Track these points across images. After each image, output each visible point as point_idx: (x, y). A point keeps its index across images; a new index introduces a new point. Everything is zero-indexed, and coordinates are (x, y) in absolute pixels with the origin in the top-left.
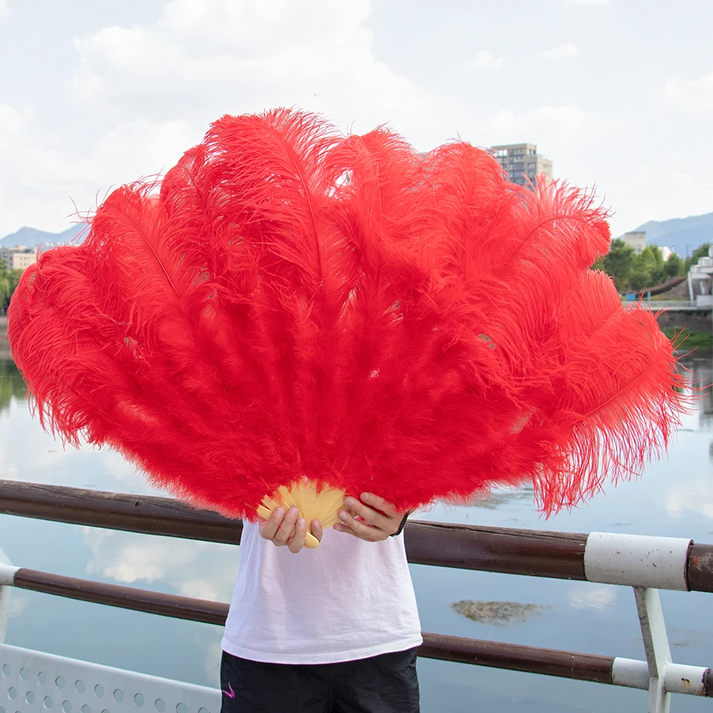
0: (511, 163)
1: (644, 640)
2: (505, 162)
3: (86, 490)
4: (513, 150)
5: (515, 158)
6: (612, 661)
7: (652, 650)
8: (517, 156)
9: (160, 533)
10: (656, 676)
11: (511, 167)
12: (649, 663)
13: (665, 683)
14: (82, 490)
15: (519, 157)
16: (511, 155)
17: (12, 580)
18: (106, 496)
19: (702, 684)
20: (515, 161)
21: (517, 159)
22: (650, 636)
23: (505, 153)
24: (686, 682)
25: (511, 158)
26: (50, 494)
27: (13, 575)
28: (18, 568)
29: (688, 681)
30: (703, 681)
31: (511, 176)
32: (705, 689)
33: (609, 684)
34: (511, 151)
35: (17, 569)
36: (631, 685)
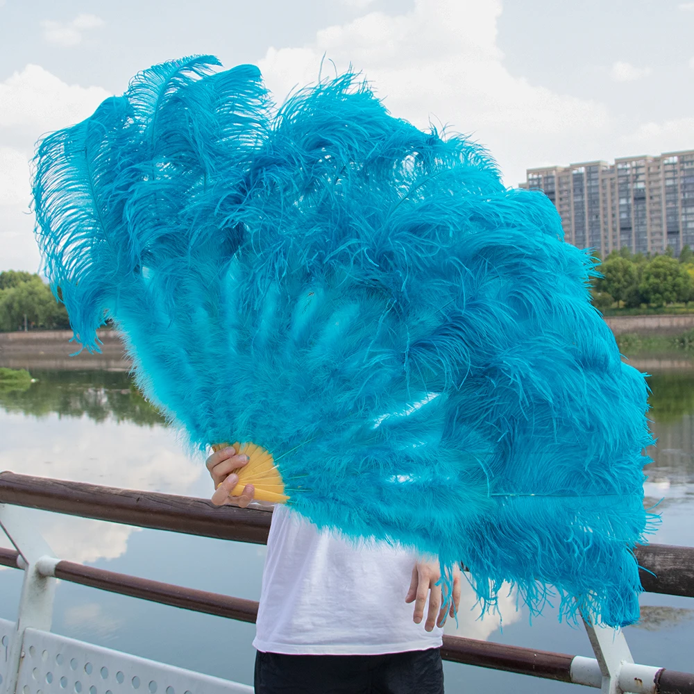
0: (682, 169)
1: (590, 638)
2: (676, 168)
3: (99, 487)
4: (683, 156)
5: (685, 164)
6: (571, 659)
7: (599, 649)
8: (687, 162)
9: (159, 527)
10: (608, 675)
11: (682, 174)
12: (599, 661)
13: (619, 682)
14: (96, 486)
15: (690, 164)
16: (682, 162)
17: (53, 571)
18: (114, 492)
19: (654, 684)
20: (686, 167)
21: (687, 165)
22: (595, 635)
23: (675, 159)
24: (639, 681)
25: (682, 165)
26: (69, 490)
27: (54, 567)
28: (59, 560)
29: (641, 681)
30: (655, 681)
31: (682, 182)
32: (657, 690)
33: (569, 682)
34: (682, 157)
35: (57, 561)
36: (588, 683)
